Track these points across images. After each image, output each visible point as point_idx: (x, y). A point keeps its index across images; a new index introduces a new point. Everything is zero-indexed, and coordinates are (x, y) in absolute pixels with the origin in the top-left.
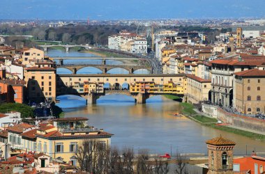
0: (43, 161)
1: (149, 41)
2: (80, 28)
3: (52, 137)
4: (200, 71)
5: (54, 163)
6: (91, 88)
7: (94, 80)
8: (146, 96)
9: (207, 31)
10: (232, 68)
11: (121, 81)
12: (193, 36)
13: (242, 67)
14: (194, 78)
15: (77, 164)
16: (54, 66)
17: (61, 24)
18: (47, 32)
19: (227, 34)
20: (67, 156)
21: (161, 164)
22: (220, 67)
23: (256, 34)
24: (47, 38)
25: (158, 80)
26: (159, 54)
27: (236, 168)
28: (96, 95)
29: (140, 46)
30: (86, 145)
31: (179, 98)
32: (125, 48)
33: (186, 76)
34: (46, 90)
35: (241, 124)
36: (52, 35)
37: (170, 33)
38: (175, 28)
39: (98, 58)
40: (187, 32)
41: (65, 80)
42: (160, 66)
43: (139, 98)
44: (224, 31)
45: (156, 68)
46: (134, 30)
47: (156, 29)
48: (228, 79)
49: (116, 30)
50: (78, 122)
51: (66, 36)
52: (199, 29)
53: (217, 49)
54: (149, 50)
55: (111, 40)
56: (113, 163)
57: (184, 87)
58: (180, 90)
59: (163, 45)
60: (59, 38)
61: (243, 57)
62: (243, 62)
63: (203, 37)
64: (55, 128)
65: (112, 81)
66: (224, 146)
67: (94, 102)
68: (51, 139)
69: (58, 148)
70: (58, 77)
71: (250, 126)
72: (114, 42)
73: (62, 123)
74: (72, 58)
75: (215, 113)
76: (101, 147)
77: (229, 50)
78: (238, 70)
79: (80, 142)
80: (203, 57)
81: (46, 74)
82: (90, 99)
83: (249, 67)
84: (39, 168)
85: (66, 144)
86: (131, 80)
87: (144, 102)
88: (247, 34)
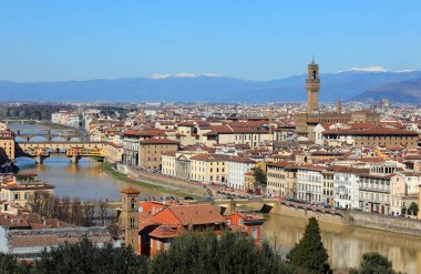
0: (6, 206)
1: (81, 117)
2: (32, 107)
4: (116, 140)
6: (40, 152)
7: (41, 146)
8: (78, 157)
9: (121, 110)
10: (138, 137)
11: (61, 147)
12: (111, 114)
13: (145, 137)
14: (111, 144)
19: (134, 113)
20: (22, 203)
21: (89, 207)
22: (130, 136)
23: (153, 113)
24: (8, 114)
25: (86, 146)
26: (87, 127)
27: (141, 209)
28: (42, 157)
29: (74, 121)
30: (36, 194)
31: (101, 159)
32: (63, 122)
33: (106, 143)
34: (8, 153)
35: (144, 178)
36: (12, 112)
37: (95, 111)
38: (98, 108)
40: (108, 111)
41: (21, 146)
42: (88, 136)
43: (74, 159)
44: (132, 110)
45: (86, 138)
46: (70, 109)
47: (86, 108)
48: (135, 145)
49: (57, 109)
50: (31, 177)
51: (22, 113)
52: (116, 109)
53: (128, 123)
54: (81, 124)
55: (53, 116)
57: (105, 151)
58: (102, 153)
59: (91, 120)
60: (17, 114)
61: (146, 129)
62: (145, 133)
63: (118, 114)
64: (14, 181)
65: (54, 147)
66: (133, 194)
67: (42, 162)
68: (11, 190)
69: (17, 197)
70: (16, 144)
71: (149, 179)
72: (56, 118)
73: (19, 178)
75: (126, 170)
76: (47, 196)
77: (136, 124)
78: (142, 139)
79: (31, 192)
80: (118, 129)
81: (8, 142)
82: (38, 160)
83: (150, 137)
84: (3, 211)
86: (67, 146)
87: (77, 162)
88: (148, 113)
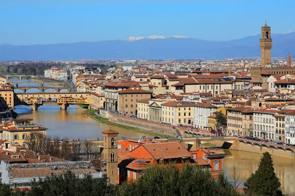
0: (7, 144)
1: (69, 72)
2: (28, 65)
3: (12, 130)
4: (99, 90)
5: (13, 145)
6: (35, 101)
7: (36, 96)
8: (67, 105)
9: (102, 66)
10: (117, 88)
11: (52, 96)
12: (94, 69)
13: (123, 88)
14: (95, 94)
15: (27, 146)
16: (13, 88)
17: (16, 63)
18: (9, 67)
19: (114, 68)
20: (21, 142)
21: (76, 146)
22: (110, 87)
23: (130, 68)
24: (8, 71)
25: (74, 96)
26: (74, 80)
27: (119, 147)
28: (37, 105)
29: (63, 75)
30: (32, 135)
31: (86, 106)
32: (54, 77)
33: (90, 93)
34: (8, 102)
35: (122, 121)
36: (11, 69)
37: (81, 68)
38: (83, 65)
39: (38, 83)
40: (91, 67)
41: (19, 96)
42: (75, 87)
43: (63, 107)
44: (112, 67)
45: (73, 89)
46: (59, 66)
47: (73, 65)
48: (114, 95)
49: (49, 66)
50: (27, 121)
51: (20, 70)
52: (98, 65)
53: (108, 77)
54: (69, 78)
55: (46, 72)
56: (48, 146)
57: (90, 100)
58: (87, 102)
59: (77, 75)
60: (16, 71)
61: (123, 82)
62: (123, 85)
63: (100, 70)
64: (13, 125)
65: (47, 97)
66: (112, 134)
67: (36, 109)
68: (11, 131)
69: (16, 137)
70: (15, 95)
71: (127, 122)
72: (48, 73)
73: (18, 122)
74: (23, 83)
75: (107, 115)
76: (40, 136)
77: (115, 77)
78: (120, 90)
79: (28, 133)
80: (100, 82)
81: (8, 93)
82: (34, 107)
83: (127, 88)
84: (4, 149)
85: (20, 134)
86: (58, 96)
87: (66, 109)
88: (125, 68)
